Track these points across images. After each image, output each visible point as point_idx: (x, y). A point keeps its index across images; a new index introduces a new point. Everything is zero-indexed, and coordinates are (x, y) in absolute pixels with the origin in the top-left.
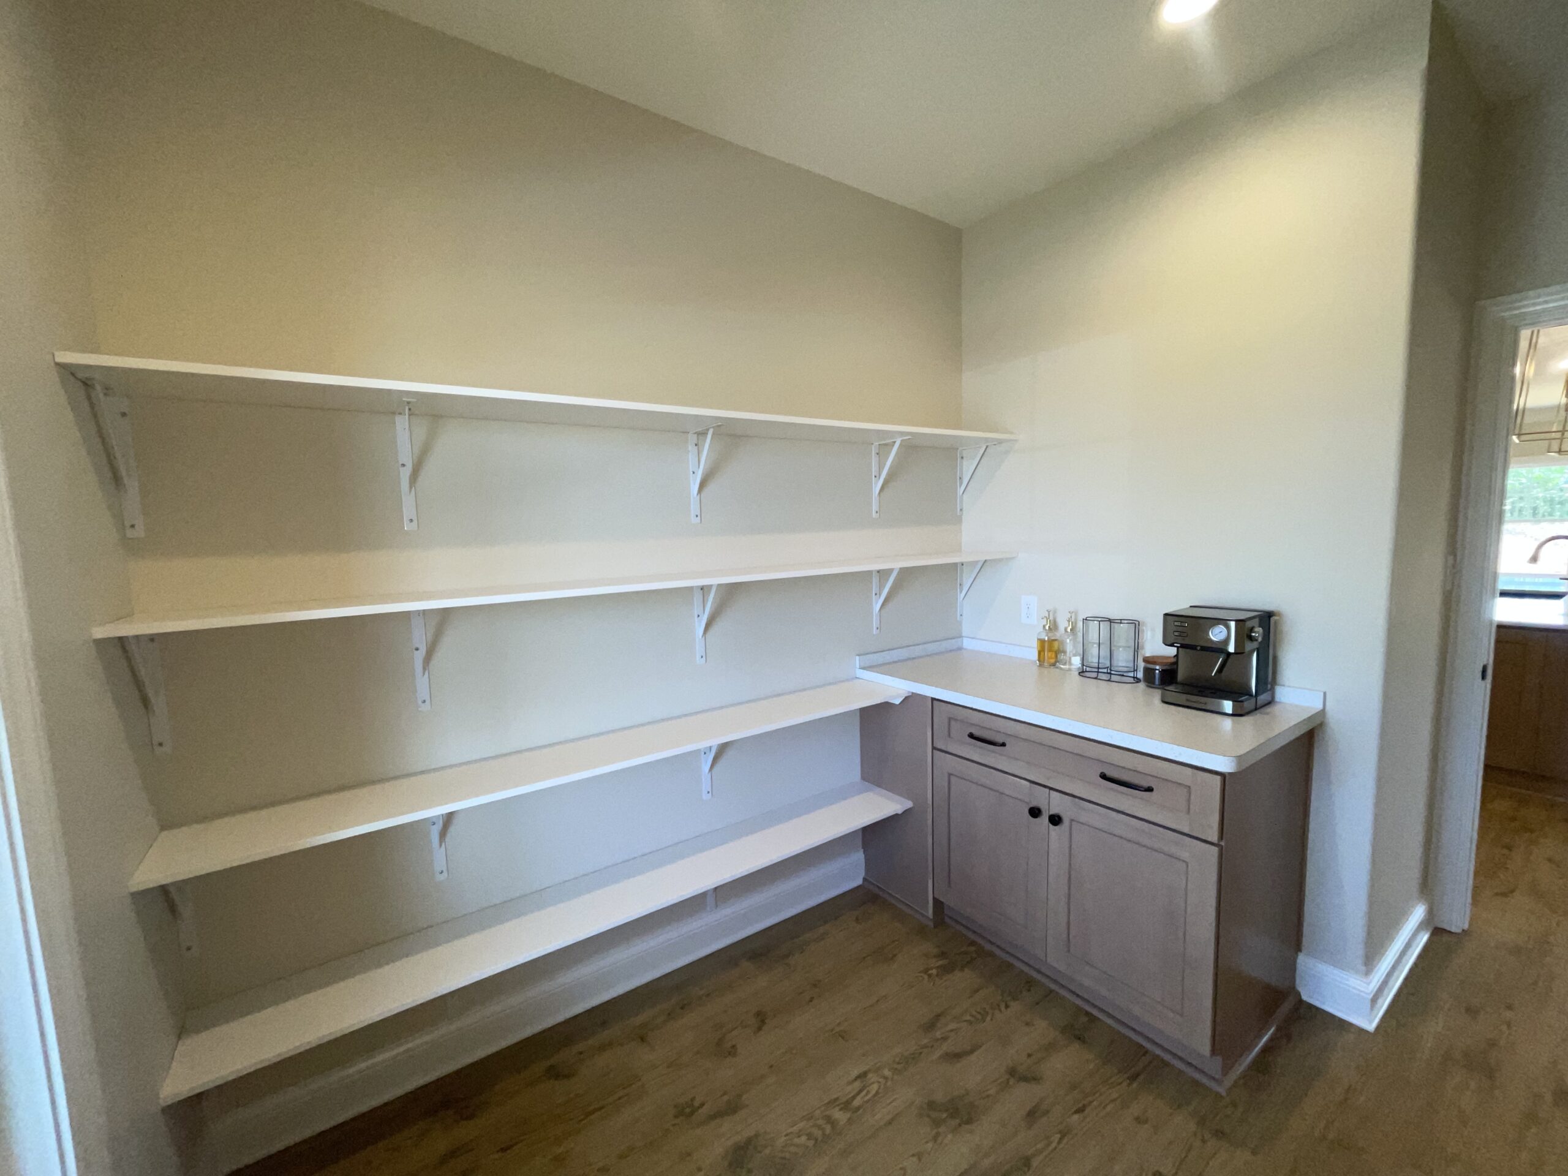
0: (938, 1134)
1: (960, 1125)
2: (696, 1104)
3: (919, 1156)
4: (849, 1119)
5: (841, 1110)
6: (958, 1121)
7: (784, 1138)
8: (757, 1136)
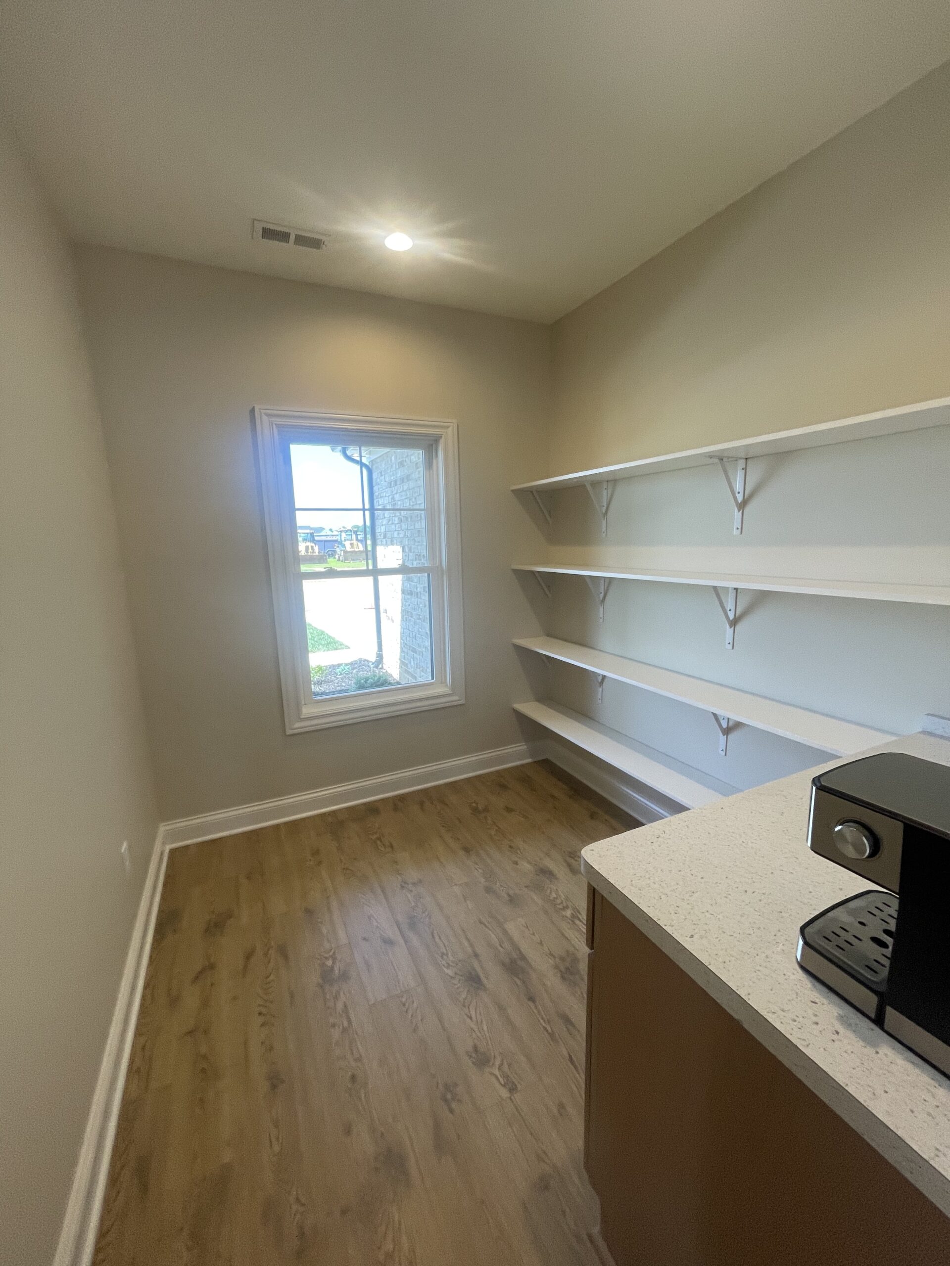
0: (554, 957)
1: (561, 971)
2: (576, 858)
3: (541, 943)
4: (566, 917)
5: (572, 914)
6: (563, 970)
7: (555, 888)
8: (557, 879)
